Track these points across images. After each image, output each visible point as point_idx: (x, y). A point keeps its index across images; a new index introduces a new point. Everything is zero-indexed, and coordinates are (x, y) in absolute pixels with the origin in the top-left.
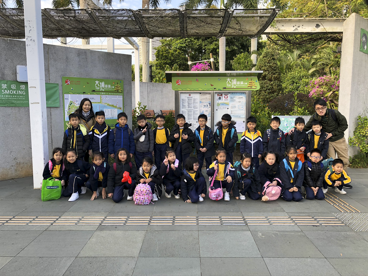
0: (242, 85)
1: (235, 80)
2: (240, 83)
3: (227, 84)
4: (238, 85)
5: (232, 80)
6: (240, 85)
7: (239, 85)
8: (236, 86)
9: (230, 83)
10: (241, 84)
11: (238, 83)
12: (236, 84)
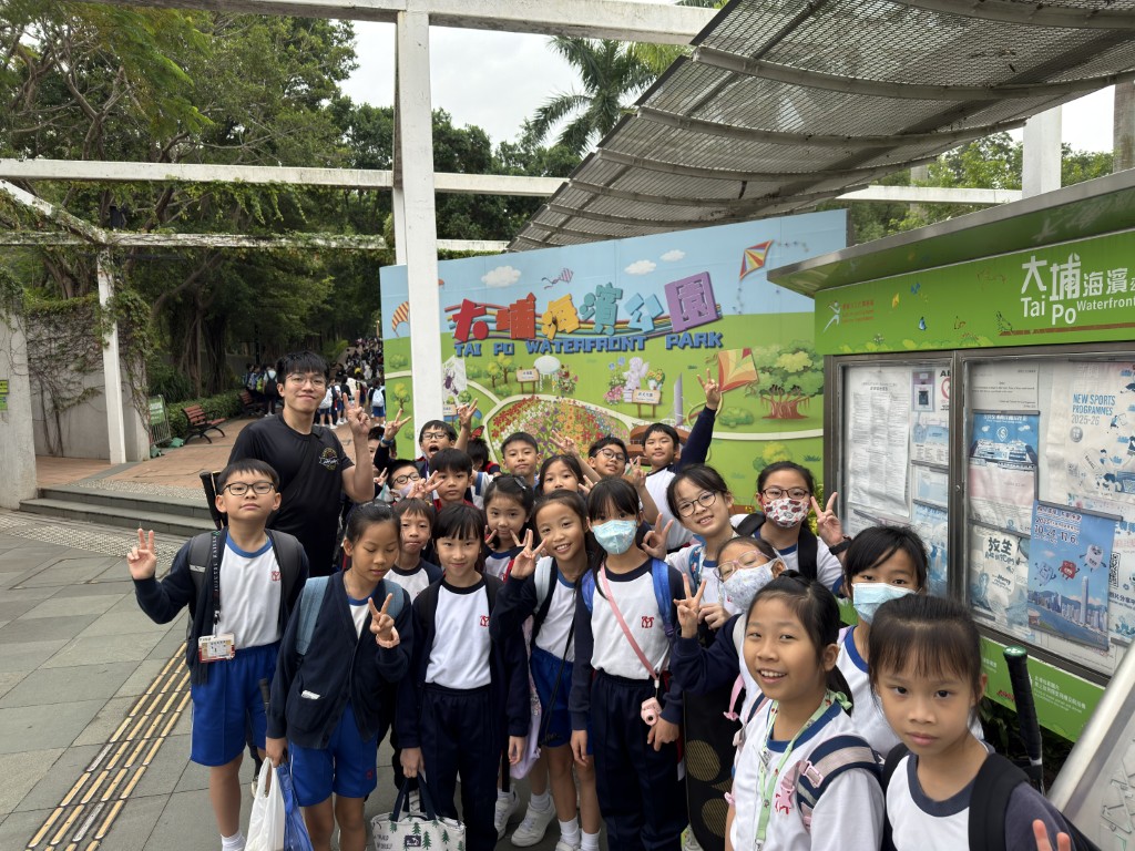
0: (1119, 295)
1: (1072, 266)
2: (1105, 287)
3: (1026, 300)
4: (1089, 299)
5: (1054, 269)
6: (1104, 297)
7: (1097, 298)
8: (1081, 306)
9: (1043, 288)
10: (1113, 289)
11: (1094, 285)
12: (1077, 295)
